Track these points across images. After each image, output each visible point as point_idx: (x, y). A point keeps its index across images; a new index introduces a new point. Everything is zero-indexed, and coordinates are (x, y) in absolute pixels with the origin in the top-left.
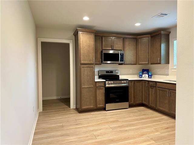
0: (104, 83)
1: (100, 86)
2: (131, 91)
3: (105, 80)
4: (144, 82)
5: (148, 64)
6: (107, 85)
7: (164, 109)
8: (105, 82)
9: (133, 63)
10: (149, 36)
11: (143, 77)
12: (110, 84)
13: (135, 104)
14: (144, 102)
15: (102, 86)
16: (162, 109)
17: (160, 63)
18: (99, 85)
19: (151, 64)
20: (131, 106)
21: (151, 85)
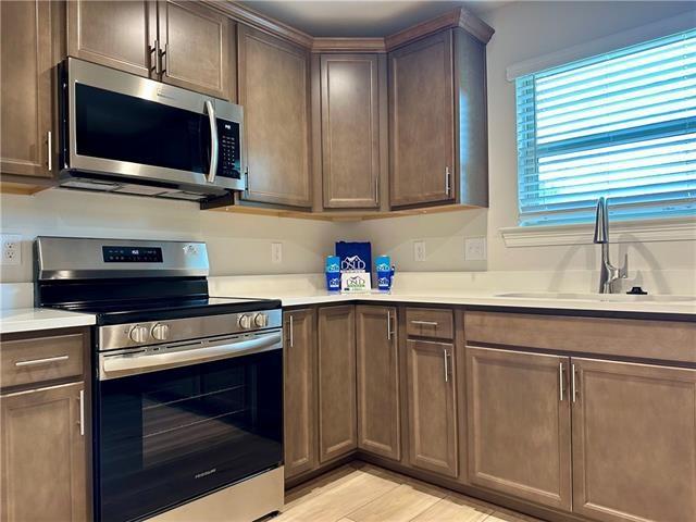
0: (78, 345)
1: (36, 377)
5: (377, 208)
10: (379, 44)
13: (317, 466)
18: (28, 369)
19: (393, 209)
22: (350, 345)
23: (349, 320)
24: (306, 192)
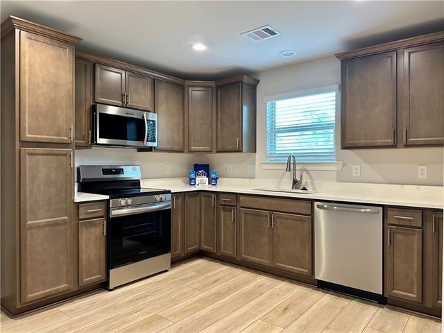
0: (104, 205)
1: (92, 216)
2: (177, 223)
3: (107, 197)
4: (204, 196)
5: (211, 152)
6: (114, 213)
7: (258, 259)
8: (108, 201)
9: (176, 148)
10: (213, 84)
11: (197, 183)
12: (124, 208)
13: (183, 255)
14: (204, 247)
15: (96, 215)
16: (254, 258)
17: (240, 151)
18: (90, 213)
19: (218, 152)
20: (175, 262)
21: (223, 203)
22: (198, 208)
23: (198, 198)
24: (181, 144)
